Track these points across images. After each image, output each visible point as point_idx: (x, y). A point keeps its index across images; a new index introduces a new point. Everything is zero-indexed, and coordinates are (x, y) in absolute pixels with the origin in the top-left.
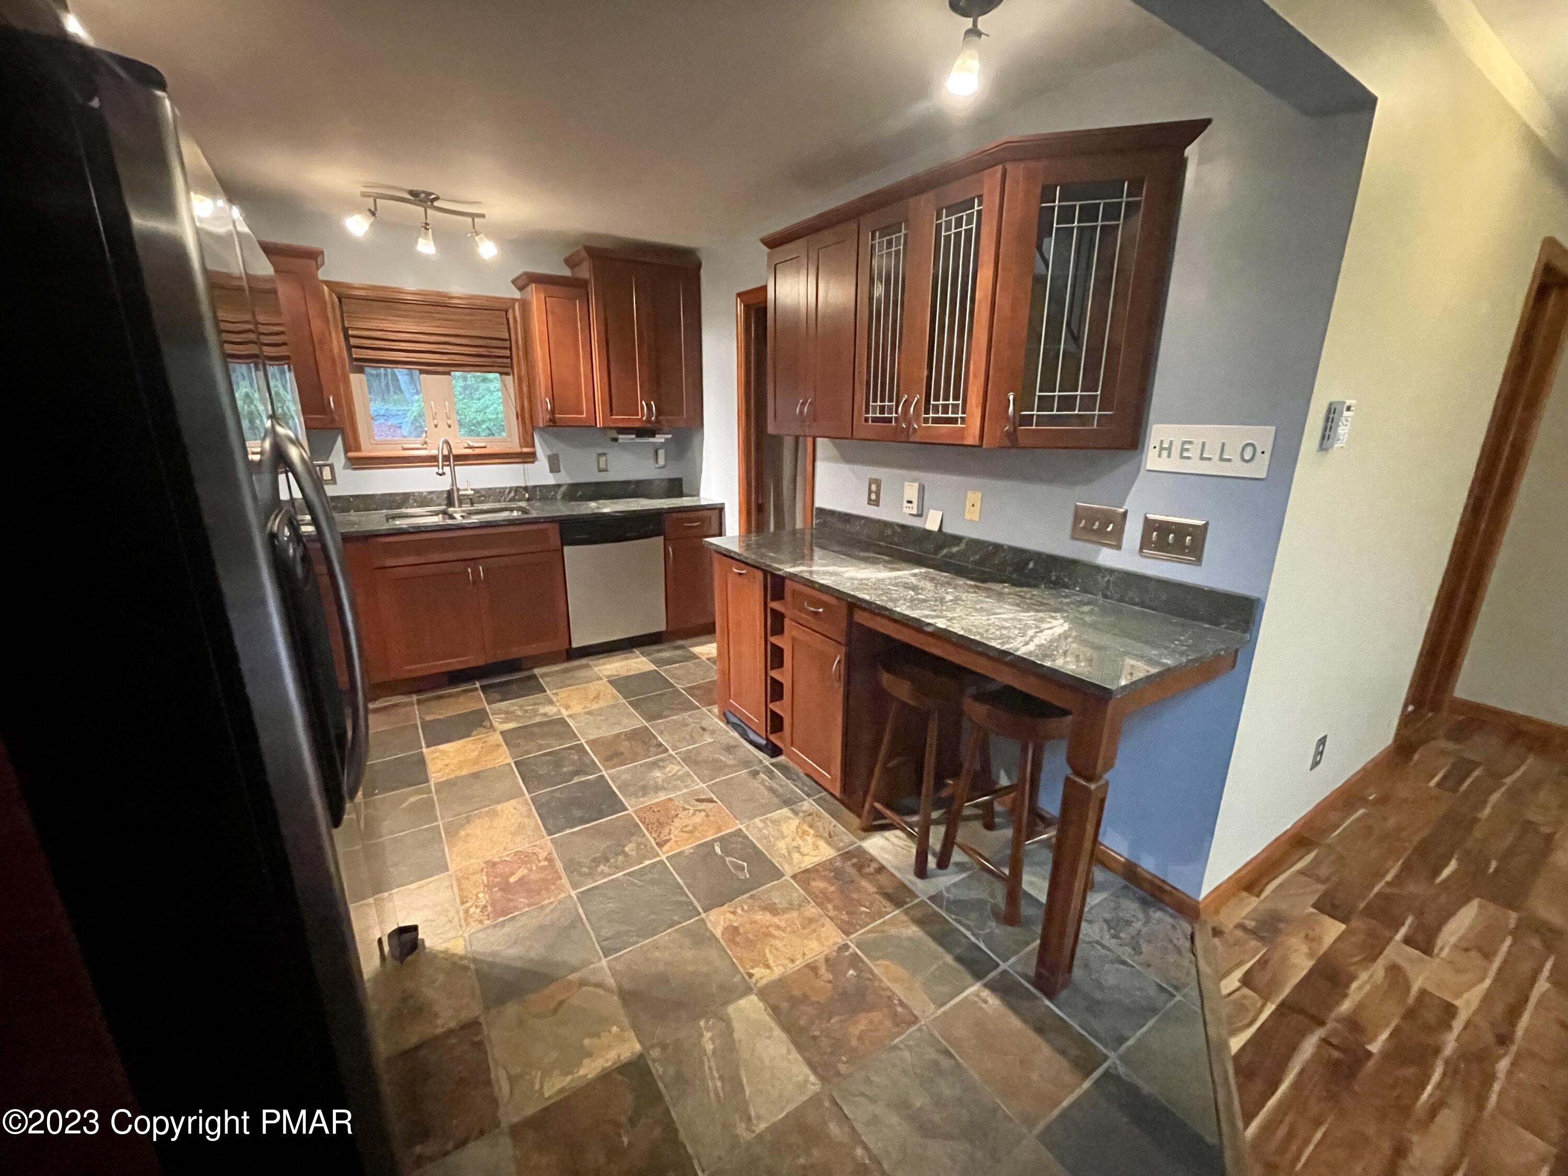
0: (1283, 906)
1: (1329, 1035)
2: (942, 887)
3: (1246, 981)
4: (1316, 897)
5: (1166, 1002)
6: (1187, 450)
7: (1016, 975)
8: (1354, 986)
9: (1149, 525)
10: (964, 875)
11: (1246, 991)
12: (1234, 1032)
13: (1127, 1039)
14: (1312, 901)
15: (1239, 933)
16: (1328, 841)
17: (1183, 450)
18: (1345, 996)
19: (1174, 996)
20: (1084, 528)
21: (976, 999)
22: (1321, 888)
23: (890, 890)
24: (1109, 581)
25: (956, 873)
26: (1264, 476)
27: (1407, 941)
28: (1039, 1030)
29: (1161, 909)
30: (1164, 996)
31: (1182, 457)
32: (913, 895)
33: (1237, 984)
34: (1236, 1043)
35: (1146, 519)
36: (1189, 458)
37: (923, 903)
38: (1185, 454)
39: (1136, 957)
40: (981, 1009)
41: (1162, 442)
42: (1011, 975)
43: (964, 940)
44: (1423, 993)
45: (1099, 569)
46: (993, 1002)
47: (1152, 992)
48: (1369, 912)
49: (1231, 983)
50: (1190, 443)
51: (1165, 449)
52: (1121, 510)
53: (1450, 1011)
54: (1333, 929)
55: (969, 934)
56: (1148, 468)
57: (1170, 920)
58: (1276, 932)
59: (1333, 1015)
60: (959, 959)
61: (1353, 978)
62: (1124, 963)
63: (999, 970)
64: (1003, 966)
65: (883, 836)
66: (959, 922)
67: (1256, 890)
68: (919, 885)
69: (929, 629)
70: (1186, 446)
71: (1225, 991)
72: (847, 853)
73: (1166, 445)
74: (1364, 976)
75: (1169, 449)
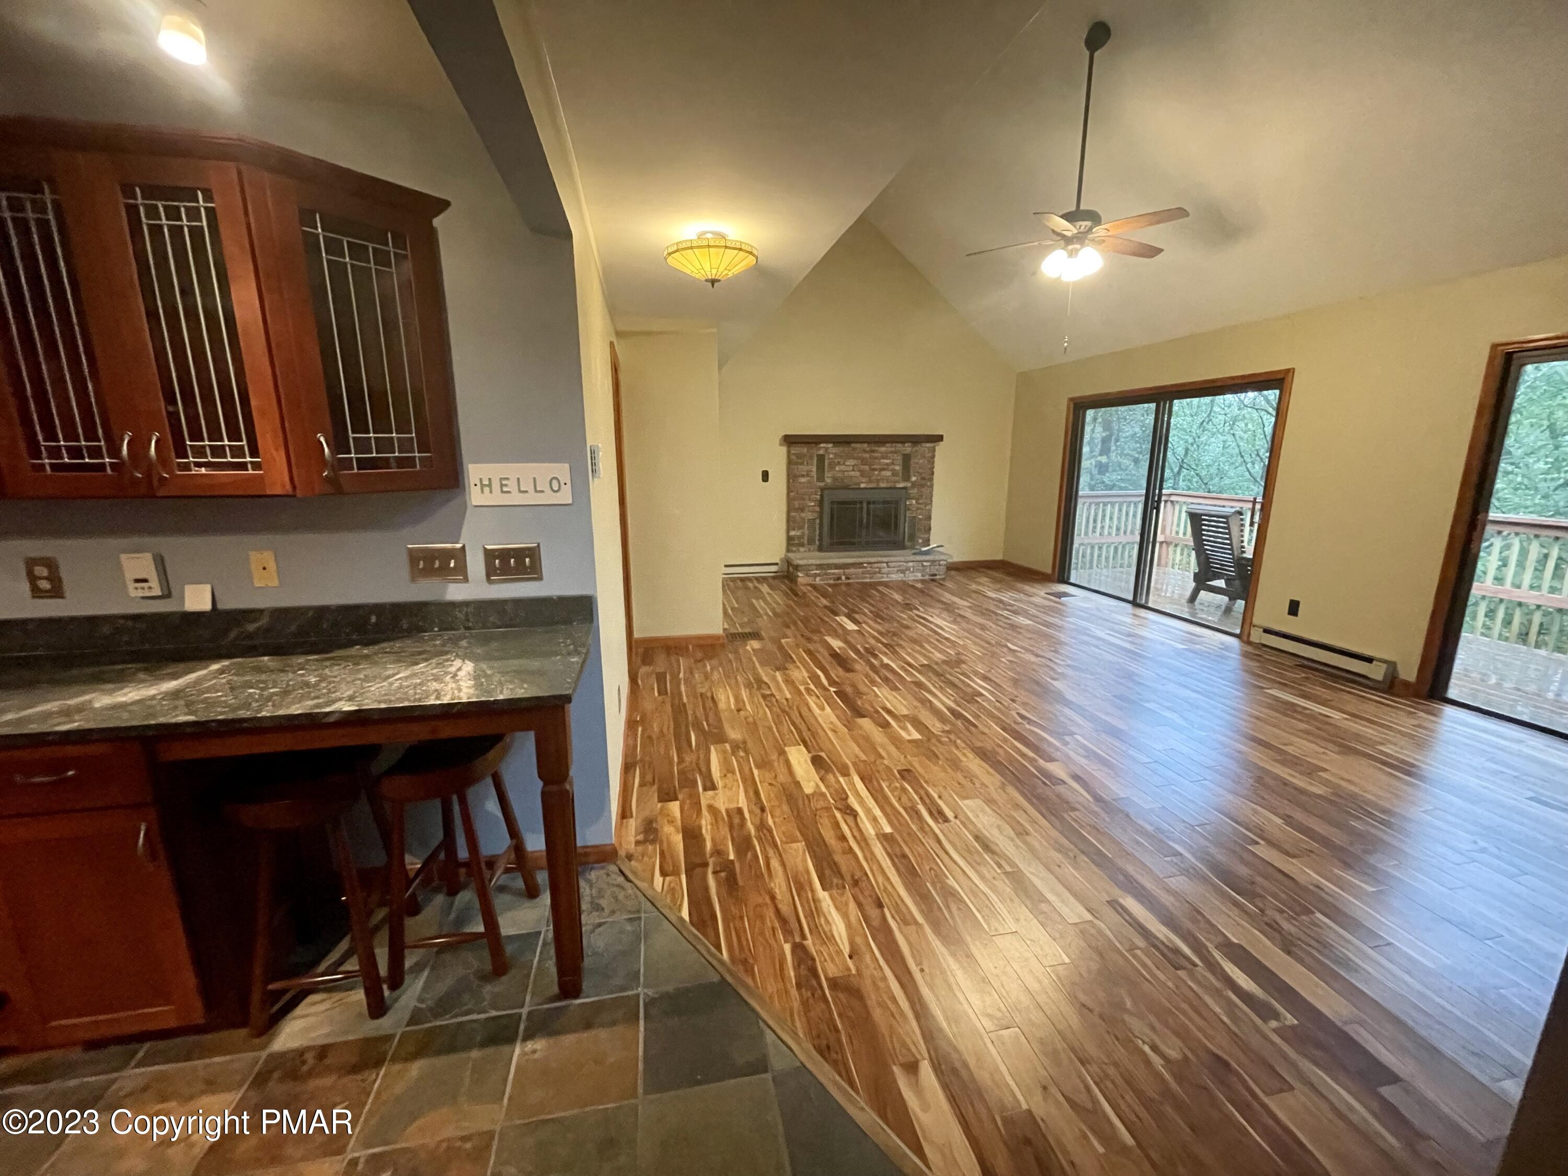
0: (647, 813)
1: (714, 868)
2: (414, 1003)
3: (664, 874)
4: (656, 795)
5: (639, 926)
6: (506, 485)
7: (539, 1007)
8: (704, 831)
9: (490, 555)
10: (426, 973)
11: (668, 879)
12: (680, 910)
13: (639, 971)
14: (656, 800)
15: (640, 848)
16: (638, 758)
17: (502, 486)
18: (704, 840)
19: (640, 918)
20: (424, 569)
21: (527, 1057)
22: (655, 787)
23: (354, 1060)
24: (467, 612)
25: (416, 977)
26: (570, 502)
27: (705, 789)
28: (588, 1026)
29: (592, 869)
30: (636, 923)
31: (502, 492)
32: (388, 1038)
33: (661, 879)
34: (685, 914)
35: (486, 550)
36: (509, 492)
37: (404, 1035)
38: (505, 489)
39: (603, 914)
40: (536, 1060)
41: (481, 480)
42: (536, 1010)
43: (474, 1025)
44: (727, 811)
45: (453, 605)
46: (538, 1045)
47: (629, 928)
48: (682, 786)
49: (658, 880)
50: (507, 479)
51: (486, 485)
52: (459, 546)
53: (740, 811)
54: (674, 807)
55: (474, 1017)
56: (474, 504)
57: (602, 872)
58: (656, 831)
59: (708, 856)
60: (484, 1044)
61: (700, 828)
62: (600, 925)
63: (524, 1017)
64: (525, 1011)
65: (295, 1018)
66: (456, 1016)
67: (628, 814)
68: (385, 1024)
69: (332, 719)
70: (504, 482)
71: (659, 890)
72: (259, 1074)
73: (486, 482)
74: (703, 822)
75: (490, 485)
